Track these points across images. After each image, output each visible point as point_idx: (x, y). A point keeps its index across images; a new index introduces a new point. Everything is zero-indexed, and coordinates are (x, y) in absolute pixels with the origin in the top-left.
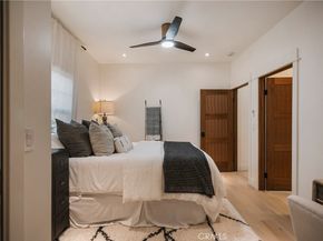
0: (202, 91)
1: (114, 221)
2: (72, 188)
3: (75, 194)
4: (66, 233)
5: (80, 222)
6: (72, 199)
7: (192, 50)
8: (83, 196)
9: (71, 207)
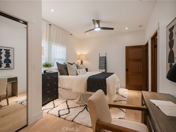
0: (126, 47)
1: (72, 100)
2: (59, 86)
3: (60, 88)
4: (56, 100)
5: (62, 97)
6: (59, 89)
7: (113, 29)
8: (63, 89)
9: (59, 92)
